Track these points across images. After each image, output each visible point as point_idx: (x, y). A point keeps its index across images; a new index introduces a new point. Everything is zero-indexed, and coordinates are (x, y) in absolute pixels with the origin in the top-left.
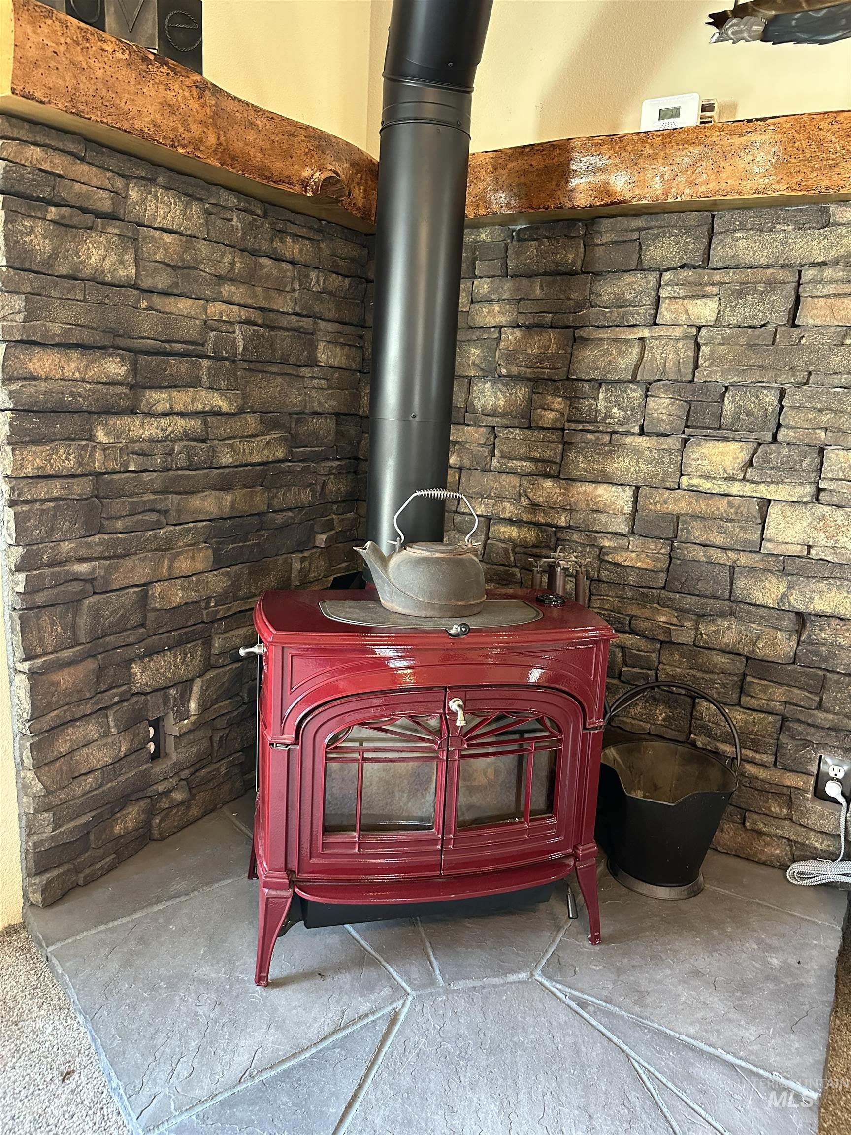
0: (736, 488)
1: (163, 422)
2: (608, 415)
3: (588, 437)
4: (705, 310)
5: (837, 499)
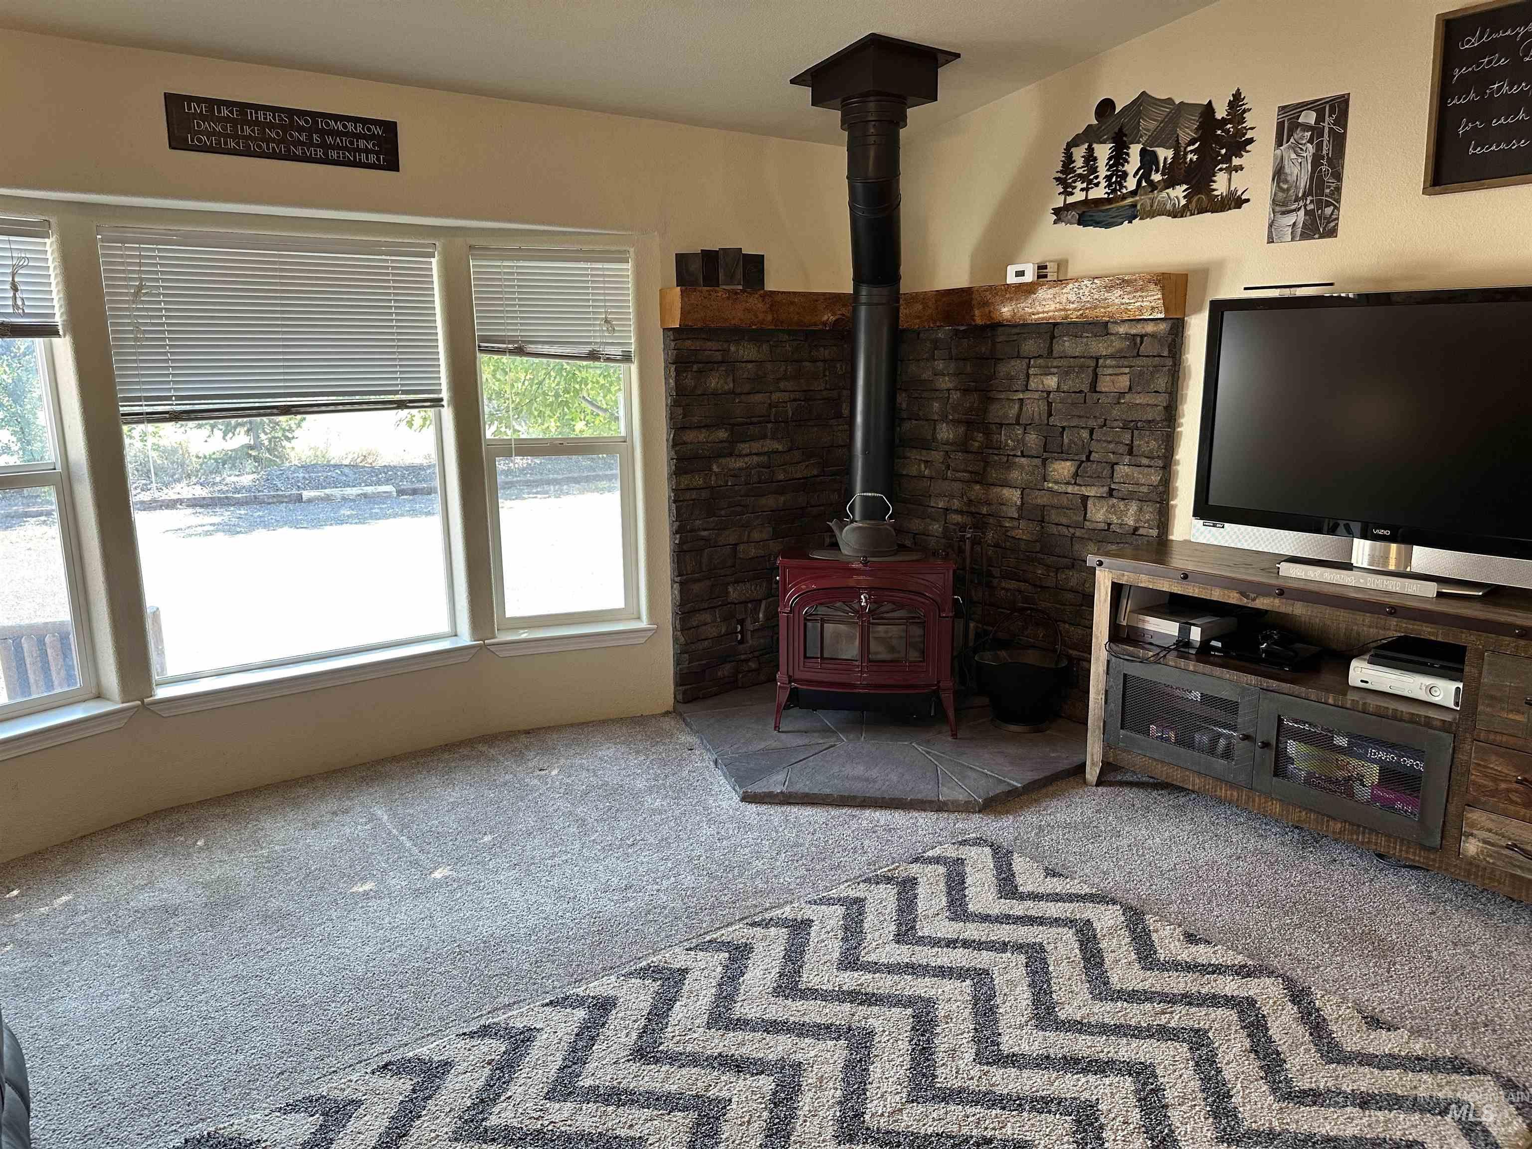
0: (1070, 489)
1: (746, 459)
2: (1007, 444)
3: (996, 458)
4: (1051, 382)
5: (1120, 495)
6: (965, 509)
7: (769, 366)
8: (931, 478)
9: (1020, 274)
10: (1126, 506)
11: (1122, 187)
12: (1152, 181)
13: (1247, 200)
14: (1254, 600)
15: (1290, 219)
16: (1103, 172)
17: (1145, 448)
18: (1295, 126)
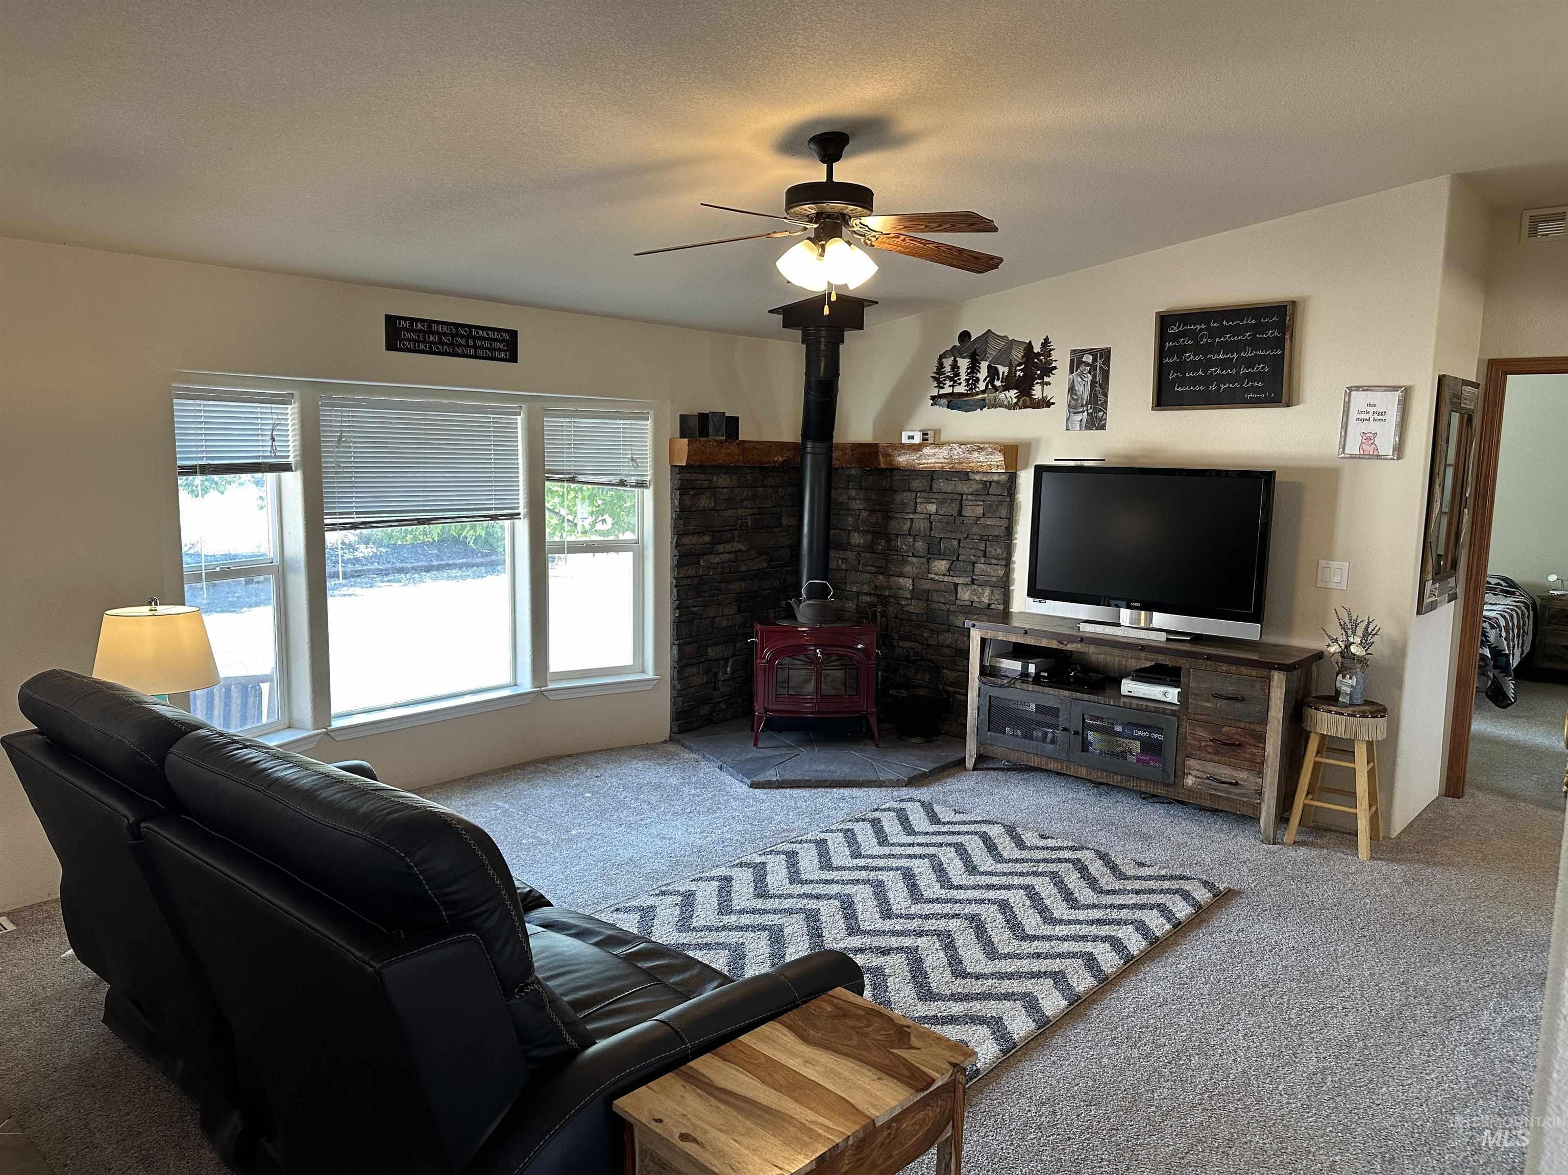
0: (946, 579)
1: (721, 556)
2: (902, 548)
3: (895, 557)
4: (932, 508)
5: (979, 583)
6: (872, 592)
7: (737, 491)
8: (846, 570)
9: (912, 437)
10: (983, 590)
11: (976, 387)
12: (995, 385)
13: (1053, 404)
14: (1066, 645)
15: (1079, 417)
16: (963, 376)
17: (994, 553)
18: (1080, 363)
